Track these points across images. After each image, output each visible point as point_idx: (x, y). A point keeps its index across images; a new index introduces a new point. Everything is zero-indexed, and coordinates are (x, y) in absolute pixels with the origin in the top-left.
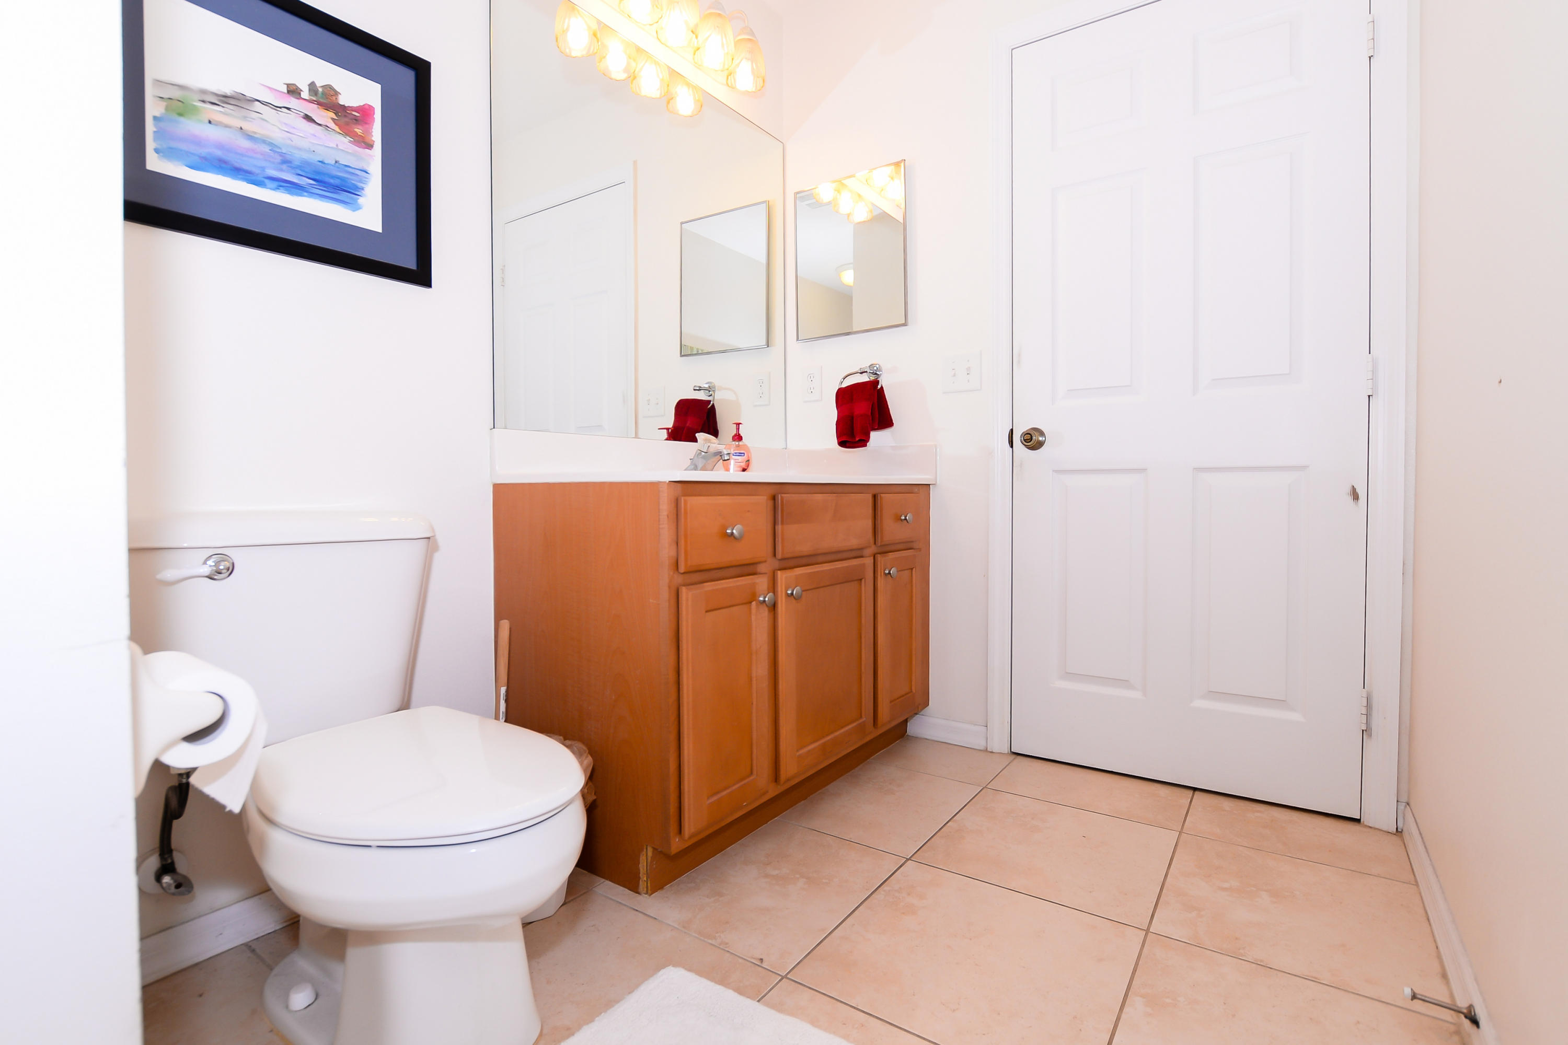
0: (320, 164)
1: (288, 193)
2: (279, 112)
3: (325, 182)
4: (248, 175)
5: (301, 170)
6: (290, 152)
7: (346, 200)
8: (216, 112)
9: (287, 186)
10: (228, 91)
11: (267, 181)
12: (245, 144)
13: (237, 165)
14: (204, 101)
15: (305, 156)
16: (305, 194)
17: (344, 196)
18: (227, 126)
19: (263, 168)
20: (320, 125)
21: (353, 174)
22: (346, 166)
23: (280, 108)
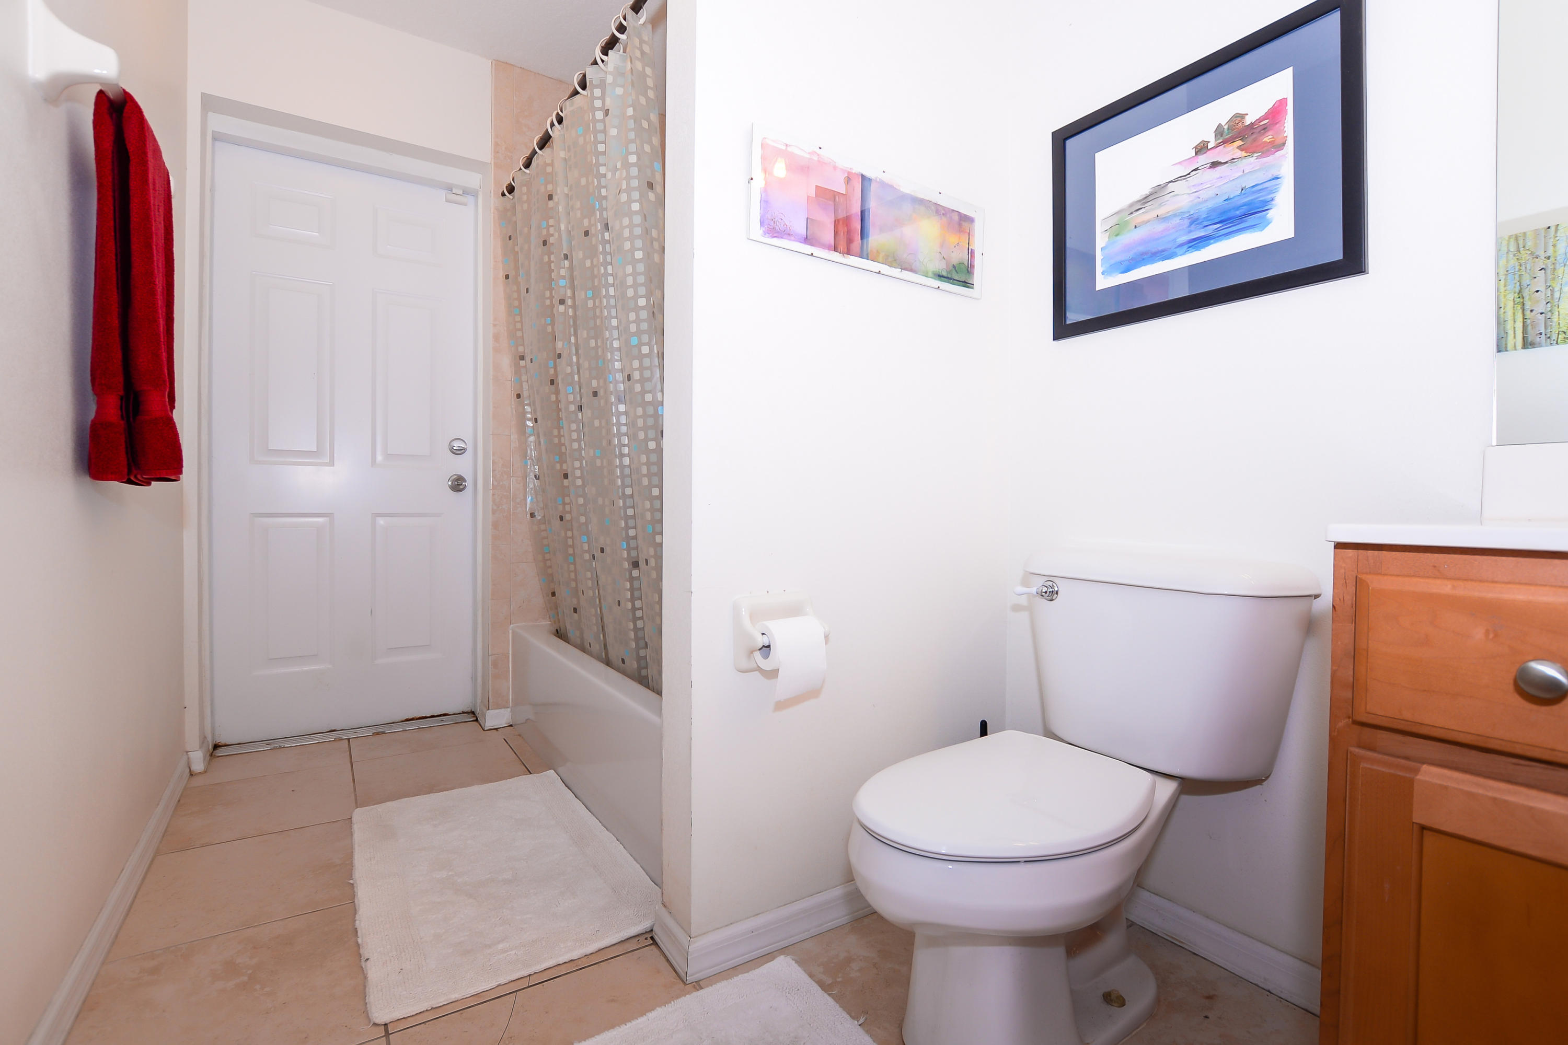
0: (1226, 202)
1: (1196, 250)
2: (1187, 179)
3: (1230, 219)
4: (1163, 253)
5: (1206, 221)
6: (1197, 210)
7: (1253, 224)
8: (1140, 217)
9: (1195, 244)
10: (1147, 191)
11: (1178, 250)
12: (1160, 227)
13: (1154, 250)
14: (1132, 213)
15: (1210, 205)
16: (1212, 241)
17: (1251, 220)
18: (1148, 221)
19: (1175, 240)
20: (1226, 163)
21: (1260, 190)
22: (1253, 186)
23: (1189, 174)
